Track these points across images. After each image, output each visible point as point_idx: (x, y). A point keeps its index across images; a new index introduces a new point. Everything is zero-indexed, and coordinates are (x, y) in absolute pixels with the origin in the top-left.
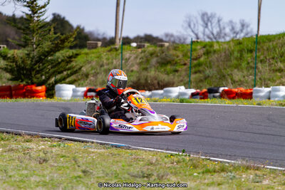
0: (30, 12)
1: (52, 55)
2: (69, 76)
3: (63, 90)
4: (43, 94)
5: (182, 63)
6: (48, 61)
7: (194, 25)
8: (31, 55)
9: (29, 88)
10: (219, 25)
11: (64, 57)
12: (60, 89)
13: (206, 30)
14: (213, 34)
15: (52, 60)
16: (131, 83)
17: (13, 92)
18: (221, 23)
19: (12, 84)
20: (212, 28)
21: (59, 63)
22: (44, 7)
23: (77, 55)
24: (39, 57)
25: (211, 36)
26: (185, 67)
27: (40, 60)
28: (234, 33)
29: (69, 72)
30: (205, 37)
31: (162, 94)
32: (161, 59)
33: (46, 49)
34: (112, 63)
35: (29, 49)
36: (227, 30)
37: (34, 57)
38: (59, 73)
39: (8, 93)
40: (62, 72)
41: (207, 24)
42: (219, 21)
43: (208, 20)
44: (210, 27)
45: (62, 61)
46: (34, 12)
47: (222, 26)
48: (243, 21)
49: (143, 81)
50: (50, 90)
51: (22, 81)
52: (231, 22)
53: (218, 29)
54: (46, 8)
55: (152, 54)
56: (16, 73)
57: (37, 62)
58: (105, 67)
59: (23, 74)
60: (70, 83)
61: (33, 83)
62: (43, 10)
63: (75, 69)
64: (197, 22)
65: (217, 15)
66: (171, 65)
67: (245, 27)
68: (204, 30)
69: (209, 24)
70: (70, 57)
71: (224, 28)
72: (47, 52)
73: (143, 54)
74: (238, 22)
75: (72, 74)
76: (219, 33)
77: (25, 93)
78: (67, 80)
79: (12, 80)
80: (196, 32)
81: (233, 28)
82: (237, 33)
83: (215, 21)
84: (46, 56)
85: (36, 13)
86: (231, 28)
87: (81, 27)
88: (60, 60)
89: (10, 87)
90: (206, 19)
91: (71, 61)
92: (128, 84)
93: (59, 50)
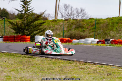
0: (23, 4)
1: (33, 23)
2: (40, 32)
3: (38, 38)
4: (29, 39)
5: (86, 27)
6: (31, 25)
7: (61, 9)
8: (24, 23)
9: (23, 37)
10: (71, 10)
11: (38, 24)
12: (37, 38)
13: (66, 11)
14: (69, 14)
15: (33, 25)
16: (68, 36)
17: (16, 38)
18: (72, 9)
19: (15, 35)
20: (68, 11)
21: (36, 26)
22: (29, 2)
23: (44, 23)
24: (28, 24)
25: (68, 14)
26: (88, 29)
27: (28, 25)
28: (78, 13)
29: (40, 30)
30: (65, 15)
31: (84, 41)
32: (77, 25)
33: (30, 20)
34: (55, 27)
35: (23, 20)
36: (75, 12)
37: (25, 23)
38: (36, 31)
39: (13, 39)
40: (37, 30)
41: (66, 9)
42: (71, 8)
43: (67, 7)
44: (67, 11)
45: (37, 25)
46: (25, 4)
47: (72, 10)
48: (82, 8)
49: (73, 35)
50: (32, 38)
51: (19, 34)
52: (77, 8)
53: (71, 11)
54: (31, 2)
55: (72, 23)
56: (17, 30)
57: (26, 26)
58: (52, 28)
59: (21, 31)
60: (41, 35)
61: (24, 35)
62: (29, 3)
63: (43, 29)
64: (62, 8)
65: (71, 6)
66: (82, 28)
67: (83, 11)
68: (65, 12)
69: (67, 9)
70: (41, 24)
71: (74, 11)
72: (31, 21)
73: (68, 23)
74: (80, 9)
75: (41, 31)
76: (71, 13)
77: (21, 39)
78: (40, 34)
79: (15, 33)
80: (62, 12)
81: (77, 11)
82: (79, 14)
83: (70, 8)
84: (30, 23)
85: (26, 4)
86: (76, 11)
87: (5, 9)
88: (36, 25)
89: (14, 36)
90: (66, 7)
91: (41, 25)
92: (67, 36)
93: (36, 21)
